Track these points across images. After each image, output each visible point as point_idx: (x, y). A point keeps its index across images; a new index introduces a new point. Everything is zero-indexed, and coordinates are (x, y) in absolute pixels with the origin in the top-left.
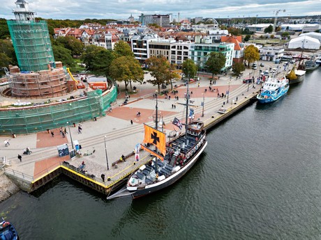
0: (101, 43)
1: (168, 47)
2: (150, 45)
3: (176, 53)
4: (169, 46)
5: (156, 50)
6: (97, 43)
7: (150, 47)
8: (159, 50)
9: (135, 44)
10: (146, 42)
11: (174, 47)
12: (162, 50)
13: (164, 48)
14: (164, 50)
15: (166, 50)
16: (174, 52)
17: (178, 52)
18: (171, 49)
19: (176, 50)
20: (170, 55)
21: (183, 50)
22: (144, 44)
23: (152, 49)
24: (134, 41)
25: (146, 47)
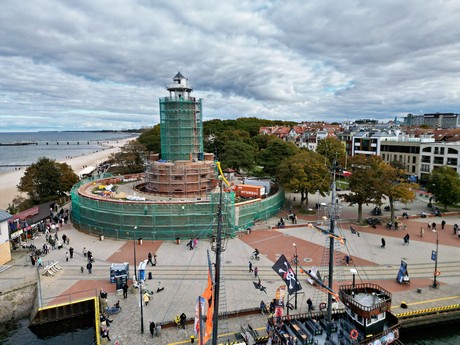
0: (310, 144)
1: (416, 150)
2: (382, 147)
3: (432, 159)
4: (418, 148)
5: (393, 154)
6: (305, 144)
7: (382, 150)
8: (398, 154)
9: (358, 144)
10: (375, 141)
11: (428, 150)
12: (403, 154)
13: (408, 152)
14: (407, 155)
15: (412, 155)
16: (426, 159)
17: (436, 158)
18: (422, 153)
19: (432, 155)
20: (420, 164)
21: (446, 156)
22: (373, 145)
23: (386, 153)
24: (357, 140)
25: (375, 149)
